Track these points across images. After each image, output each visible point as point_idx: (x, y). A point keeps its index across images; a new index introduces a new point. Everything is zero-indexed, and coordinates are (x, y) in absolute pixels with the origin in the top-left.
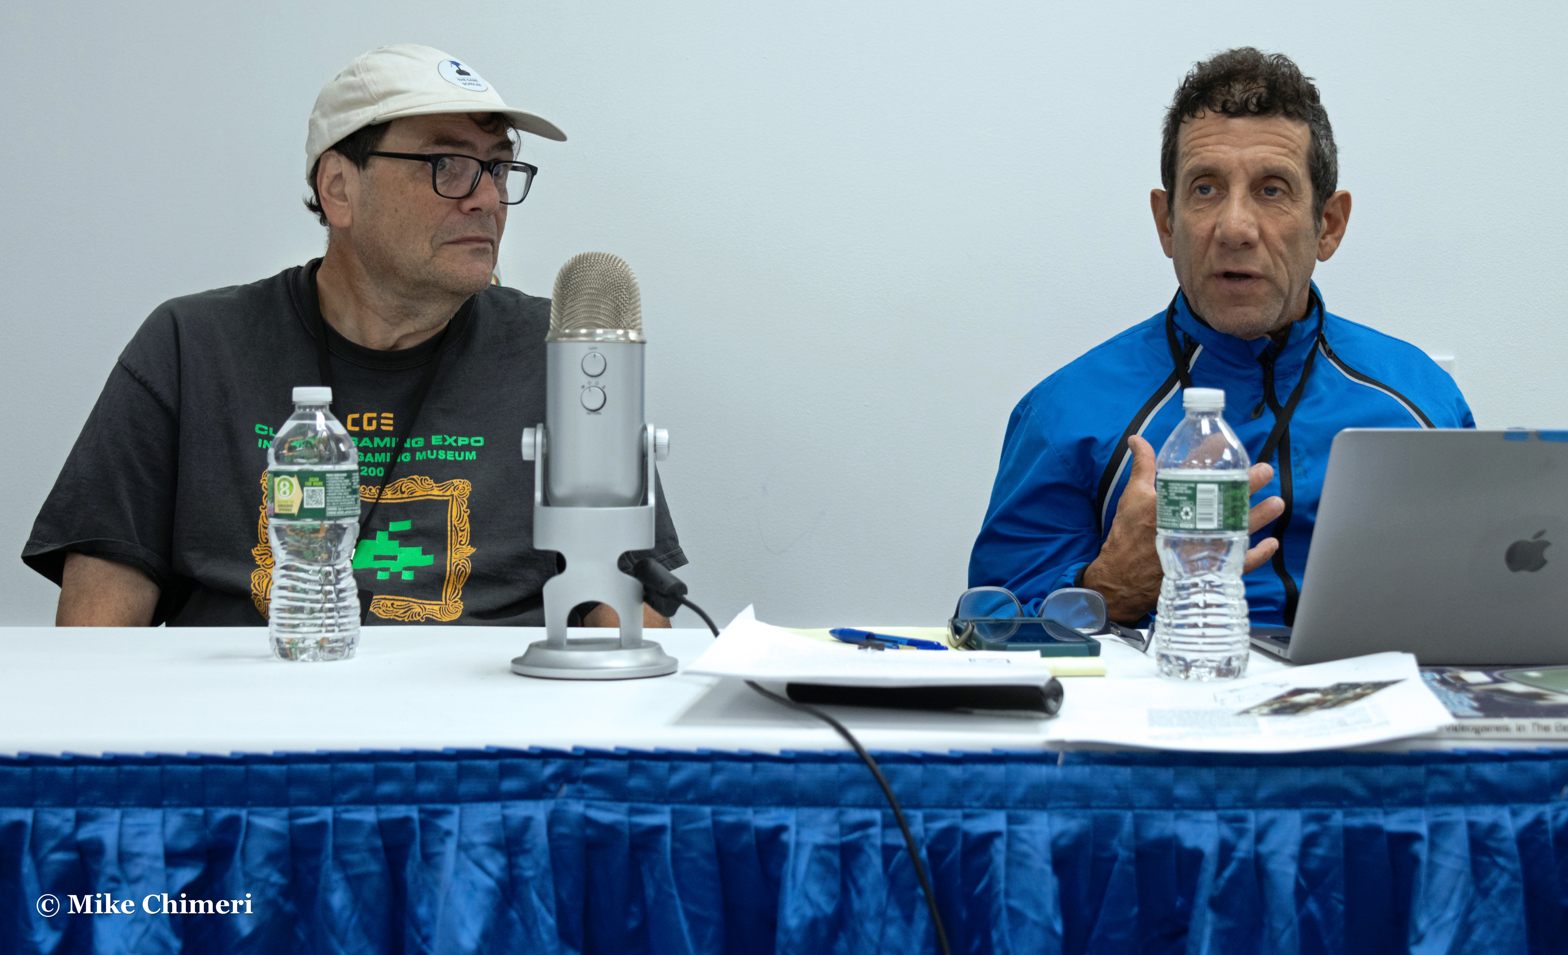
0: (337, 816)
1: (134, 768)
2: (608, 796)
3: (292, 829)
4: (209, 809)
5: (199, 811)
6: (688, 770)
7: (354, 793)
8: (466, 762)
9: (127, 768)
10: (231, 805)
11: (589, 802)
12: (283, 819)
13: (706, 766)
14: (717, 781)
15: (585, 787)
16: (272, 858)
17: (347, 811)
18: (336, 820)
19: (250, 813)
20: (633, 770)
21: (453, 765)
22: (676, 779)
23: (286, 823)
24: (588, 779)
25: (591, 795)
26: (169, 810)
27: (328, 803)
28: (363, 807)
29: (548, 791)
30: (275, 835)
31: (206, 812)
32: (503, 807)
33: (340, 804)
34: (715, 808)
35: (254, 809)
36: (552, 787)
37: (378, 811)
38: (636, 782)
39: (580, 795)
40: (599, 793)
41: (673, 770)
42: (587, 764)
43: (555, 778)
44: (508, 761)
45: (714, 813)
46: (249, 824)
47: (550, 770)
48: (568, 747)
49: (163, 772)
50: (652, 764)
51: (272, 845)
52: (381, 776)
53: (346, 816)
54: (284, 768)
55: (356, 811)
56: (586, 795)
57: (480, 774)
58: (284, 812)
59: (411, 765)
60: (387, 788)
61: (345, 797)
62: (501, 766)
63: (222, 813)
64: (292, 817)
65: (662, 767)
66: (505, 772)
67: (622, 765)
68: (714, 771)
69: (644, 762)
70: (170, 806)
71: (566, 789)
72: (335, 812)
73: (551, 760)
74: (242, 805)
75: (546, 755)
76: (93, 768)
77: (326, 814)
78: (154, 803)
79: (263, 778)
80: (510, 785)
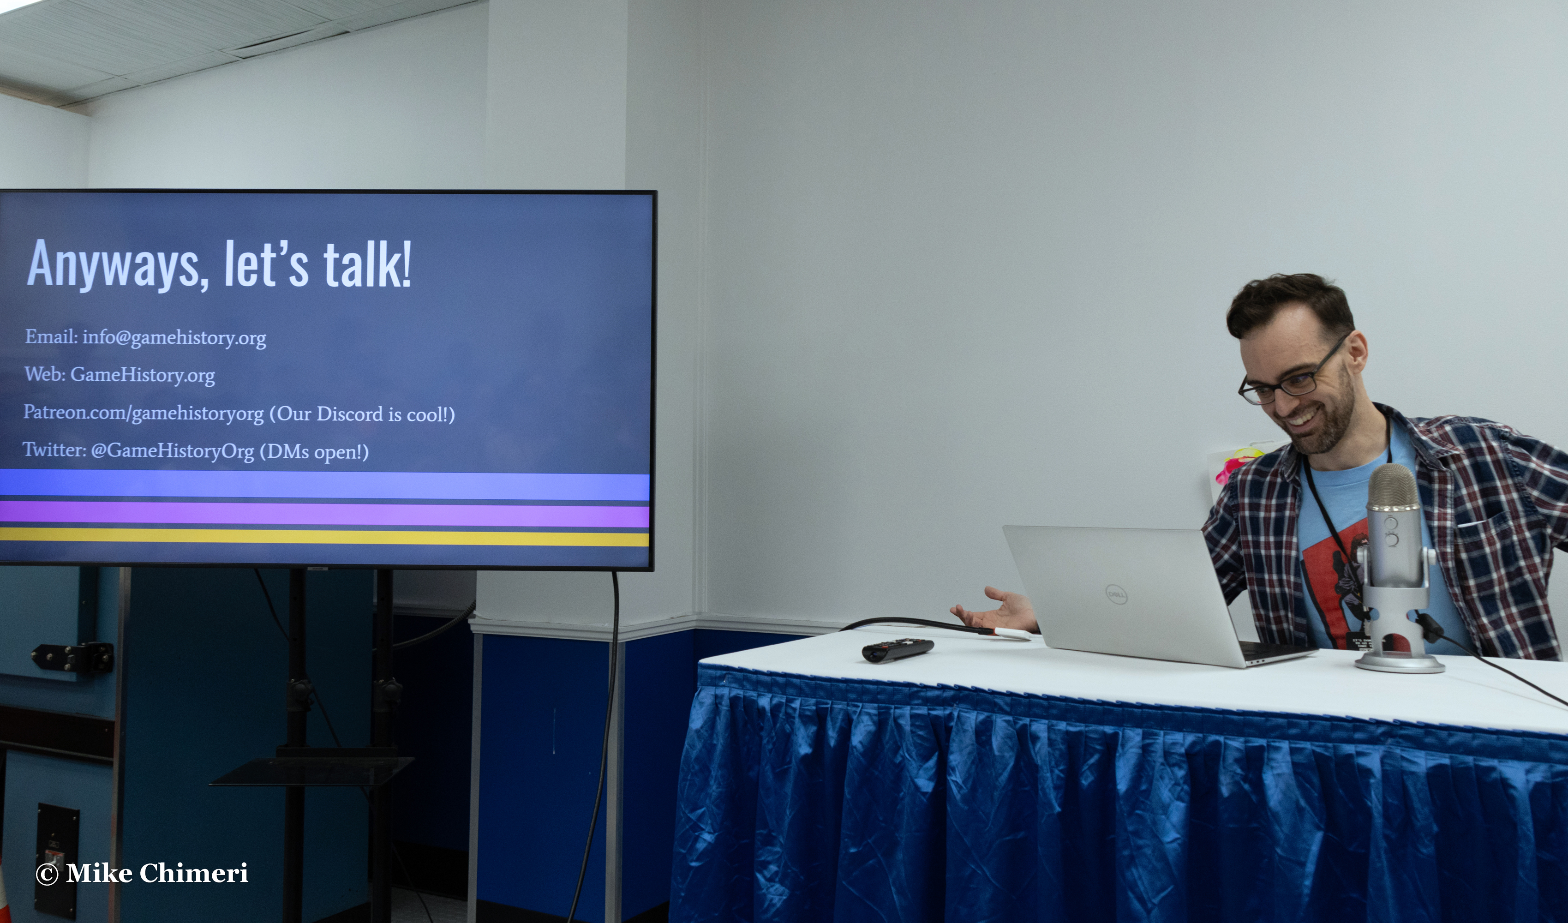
0: (1269, 743)
1: (1170, 712)
2: (1414, 747)
3: (1247, 748)
4: (1205, 734)
5: (1201, 735)
6: (1458, 738)
7: (1277, 733)
8: (1335, 723)
9: (1166, 711)
10: (1217, 734)
11: (1403, 748)
12: (1242, 743)
13: (1469, 735)
14: (1476, 743)
15: (1400, 740)
16: (1237, 761)
17: (1274, 742)
18: (1268, 745)
19: (1225, 738)
20: (1427, 734)
21: (1328, 723)
22: (1452, 741)
23: (1243, 745)
24: (1403, 737)
25: (1404, 745)
26: (1186, 733)
27: (1264, 737)
28: (1281, 741)
29: (1380, 740)
30: (1238, 749)
31: (1204, 736)
32: (1356, 747)
33: (1270, 738)
34: (1475, 757)
35: (1227, 736)
36: (1382, 739)
37: (1290, 743)
38: (1429, 740)
39: (1398, 744)
40: (1409, 744)
41: (1450, 735)
42: (1401, 729)
43: (1384, 734)
44: (1358, 724)
45: (1475, 760)
46: (1225, 743)
47: (1381, 730)
48: (1390, 720)
49: (1183, 715)
50: (1438, 731)
51: (1237, 754)
52: (1291, 725)
53: (1273, 744)
54: (1242, 717)
55: (1279, 742)
56: (1401, 745)
57: (1343, 728)
58: (1242, 739)
59: (1307, 722)
60: (1293, 731)
61: (1273, 735)
62: (1354, 725)
63: (1213, 738)
64: (1246, 742)
65: (1444, 734)
66: (1356, 729)
67: (1421, 731)
68: (1474, 738)
69: (1434, 730)
70: (1187, 731)
71: (1390, 741)
72: (1268, 742)
73: (1381, 725)
74: (1220, 733)
75: (1379, 723)
76: (1150, 711)
77: (1262, 742)
78: (1180, 730)
79: (1232, 721)
80: (1358, 735)
